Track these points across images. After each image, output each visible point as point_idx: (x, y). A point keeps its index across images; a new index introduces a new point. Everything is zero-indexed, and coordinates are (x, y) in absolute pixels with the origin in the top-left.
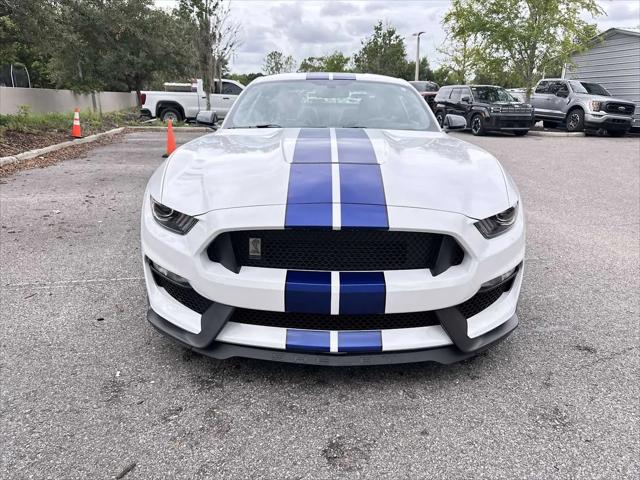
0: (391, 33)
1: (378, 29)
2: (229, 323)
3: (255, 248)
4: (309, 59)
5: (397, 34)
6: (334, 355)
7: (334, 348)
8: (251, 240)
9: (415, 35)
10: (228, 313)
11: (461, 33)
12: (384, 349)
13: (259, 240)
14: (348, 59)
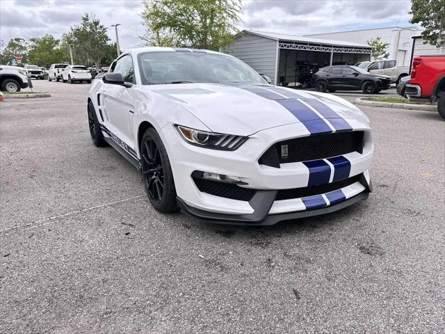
0: (96, 23)
1: (86, 19)
2: (275, 202)
3: (284, 151)
4: (16, 40)
5: (100, 24)
6: (329, 206)
7: (328, 203)
8: (282, 146)
9: (113, 26)
10: (274, 194)
11: (158, 27)
12: (347, 198)
13: (287, 146)
14: (58, 41)
